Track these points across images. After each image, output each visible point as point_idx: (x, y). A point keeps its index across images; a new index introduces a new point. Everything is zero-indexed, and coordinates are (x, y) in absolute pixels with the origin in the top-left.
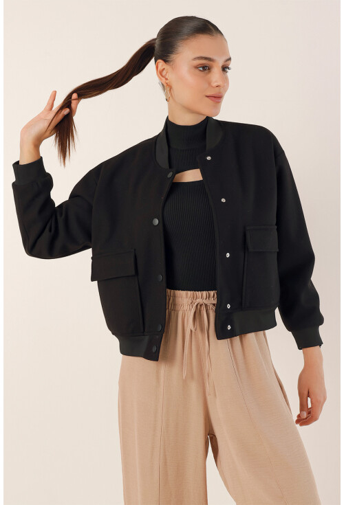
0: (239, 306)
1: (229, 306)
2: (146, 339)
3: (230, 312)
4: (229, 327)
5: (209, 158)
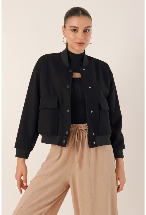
0: (98, 134)
1: (93, 134)
2: (59, 137)
3: (94, 136)
4: (94, 143)
5: (84, 69)
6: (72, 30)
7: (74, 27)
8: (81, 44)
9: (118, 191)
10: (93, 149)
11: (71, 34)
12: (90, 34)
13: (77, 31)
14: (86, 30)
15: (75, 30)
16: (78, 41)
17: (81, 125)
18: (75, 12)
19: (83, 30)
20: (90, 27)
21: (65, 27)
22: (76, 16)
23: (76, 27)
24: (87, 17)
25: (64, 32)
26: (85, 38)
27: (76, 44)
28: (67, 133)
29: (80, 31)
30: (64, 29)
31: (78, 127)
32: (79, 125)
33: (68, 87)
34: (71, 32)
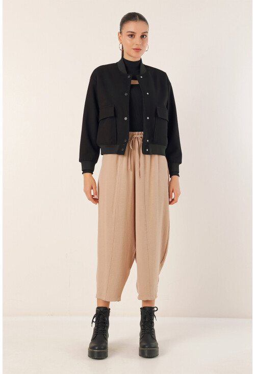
0: (152, 142)
1: (148, 141)
2: (118, 146)
3: (148, 143)
4: (147, 150)
5: (141, 77)
6: (129, 36)
7: (132, 32)
8: (138, 50)
9: (170, 203)
10: (148, 157)
11: (128, 40)
12: (147, 40)
13: (134, 37)
14: (143, 36)
15: (132, 35)
16: (135, 47)
17: (137, 133)
18: (132, 17)
19: (140, 35)
20: (147, 32)
21: (121, 33)
22: (133, 20)
23: (133, 32)
24: (144, 22)
25: (119, 38)
26: (143, 44)
27: (133, 50)
28: (126, 141)
29: (138, 36)
30: (120, 35)
31: (133, 135)
32: (134, 133)
33: (126, 94)
34: (128, 38)
